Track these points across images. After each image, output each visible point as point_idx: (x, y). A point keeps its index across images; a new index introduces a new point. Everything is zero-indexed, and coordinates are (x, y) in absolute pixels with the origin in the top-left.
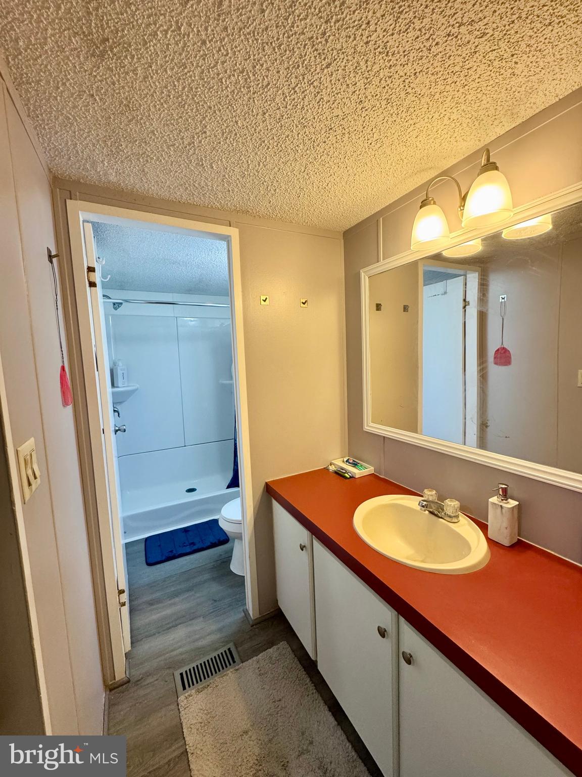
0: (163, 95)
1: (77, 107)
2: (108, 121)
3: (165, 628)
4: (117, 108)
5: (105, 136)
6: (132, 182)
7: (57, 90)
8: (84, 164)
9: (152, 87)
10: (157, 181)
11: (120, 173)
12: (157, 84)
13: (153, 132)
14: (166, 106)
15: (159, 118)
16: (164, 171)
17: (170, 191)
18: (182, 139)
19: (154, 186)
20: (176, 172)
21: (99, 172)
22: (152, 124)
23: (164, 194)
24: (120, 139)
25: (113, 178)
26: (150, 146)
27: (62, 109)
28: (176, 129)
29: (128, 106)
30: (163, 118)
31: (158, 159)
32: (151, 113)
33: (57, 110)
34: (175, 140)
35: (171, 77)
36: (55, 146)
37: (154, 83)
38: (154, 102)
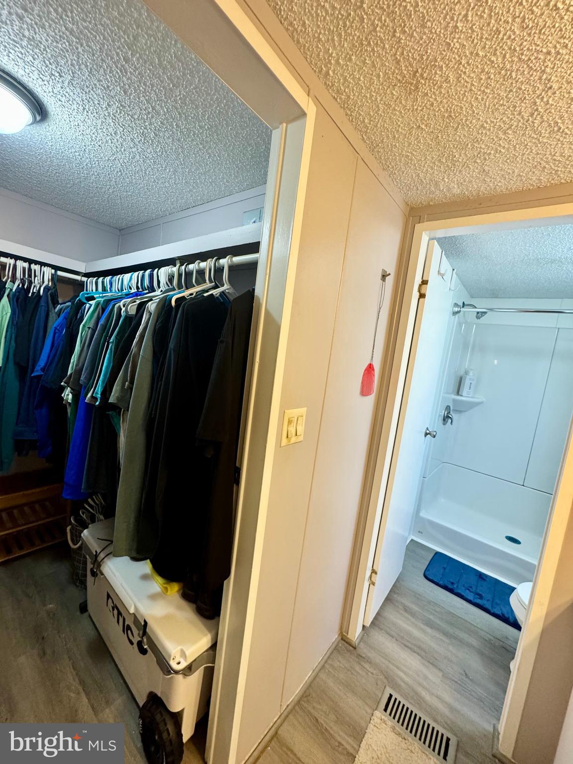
0: (482, 81)
1: (411, 144)
2: (437, 141)
3: (403, 642)
4: (441, 125)
5: (439, 156)
6: (476, 187)
7: (394, 139)
8: (430, 188)
9: (467, 82)
10: (503, 175)
11: (461, 183)
12: (472, 75)
13: (482, 126)
14: (488, 91)
15: (485, 108)
16: (508, 161)
17: (522, 180)
18: (520, 114)
19: (500, 181)
20: (523, 154)
21: (443, 190)
22: (479, 119)
23: (515, 185)
24: (452, 151)
25: (456, 191)
26: (483, 142)
27: (402, 151)
28: (509, 108)
29: (451, 116)
30: (489, 106)
31: (496, 150)
32: (475, 109)
33: (400, 154)
34: (512, 119)
35: (486, 56)
36: (406, 183)
37: (469, 76)
38: (475, 96)
